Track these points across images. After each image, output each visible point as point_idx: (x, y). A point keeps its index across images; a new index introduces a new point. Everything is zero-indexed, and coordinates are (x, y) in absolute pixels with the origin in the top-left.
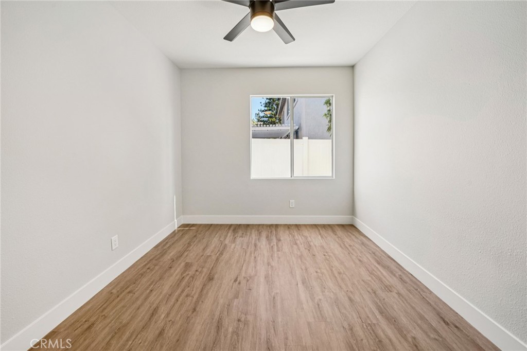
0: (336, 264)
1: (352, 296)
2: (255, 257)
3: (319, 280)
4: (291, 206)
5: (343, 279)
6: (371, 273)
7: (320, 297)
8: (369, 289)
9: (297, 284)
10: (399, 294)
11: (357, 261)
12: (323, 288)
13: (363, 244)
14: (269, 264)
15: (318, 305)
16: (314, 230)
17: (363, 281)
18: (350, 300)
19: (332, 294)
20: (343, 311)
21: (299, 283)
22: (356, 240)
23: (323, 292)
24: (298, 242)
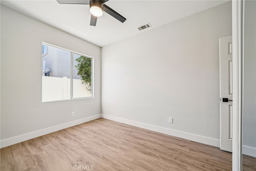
0: (111, 133)
1: (126, 139)
2: (71, 149)
3: (112, 141)
4: (72, 116)
5: (118, 136)
6: (124, 130)
7: (119, 145)
8: (128, 135)
9: (106, 147)
10: (135, 132)
11: (116, 129)
12: (116, 142)
13: (111, 123)
14: (83, 148)
15: (121, 148)
16: (87, 125)
17: (124, 133)
18: (127, 140)
19: (121, 142)
20: (129, 144)
21: (107, 146)
22: (108, 122)
23: (117, 143)
24: (86, 132)
